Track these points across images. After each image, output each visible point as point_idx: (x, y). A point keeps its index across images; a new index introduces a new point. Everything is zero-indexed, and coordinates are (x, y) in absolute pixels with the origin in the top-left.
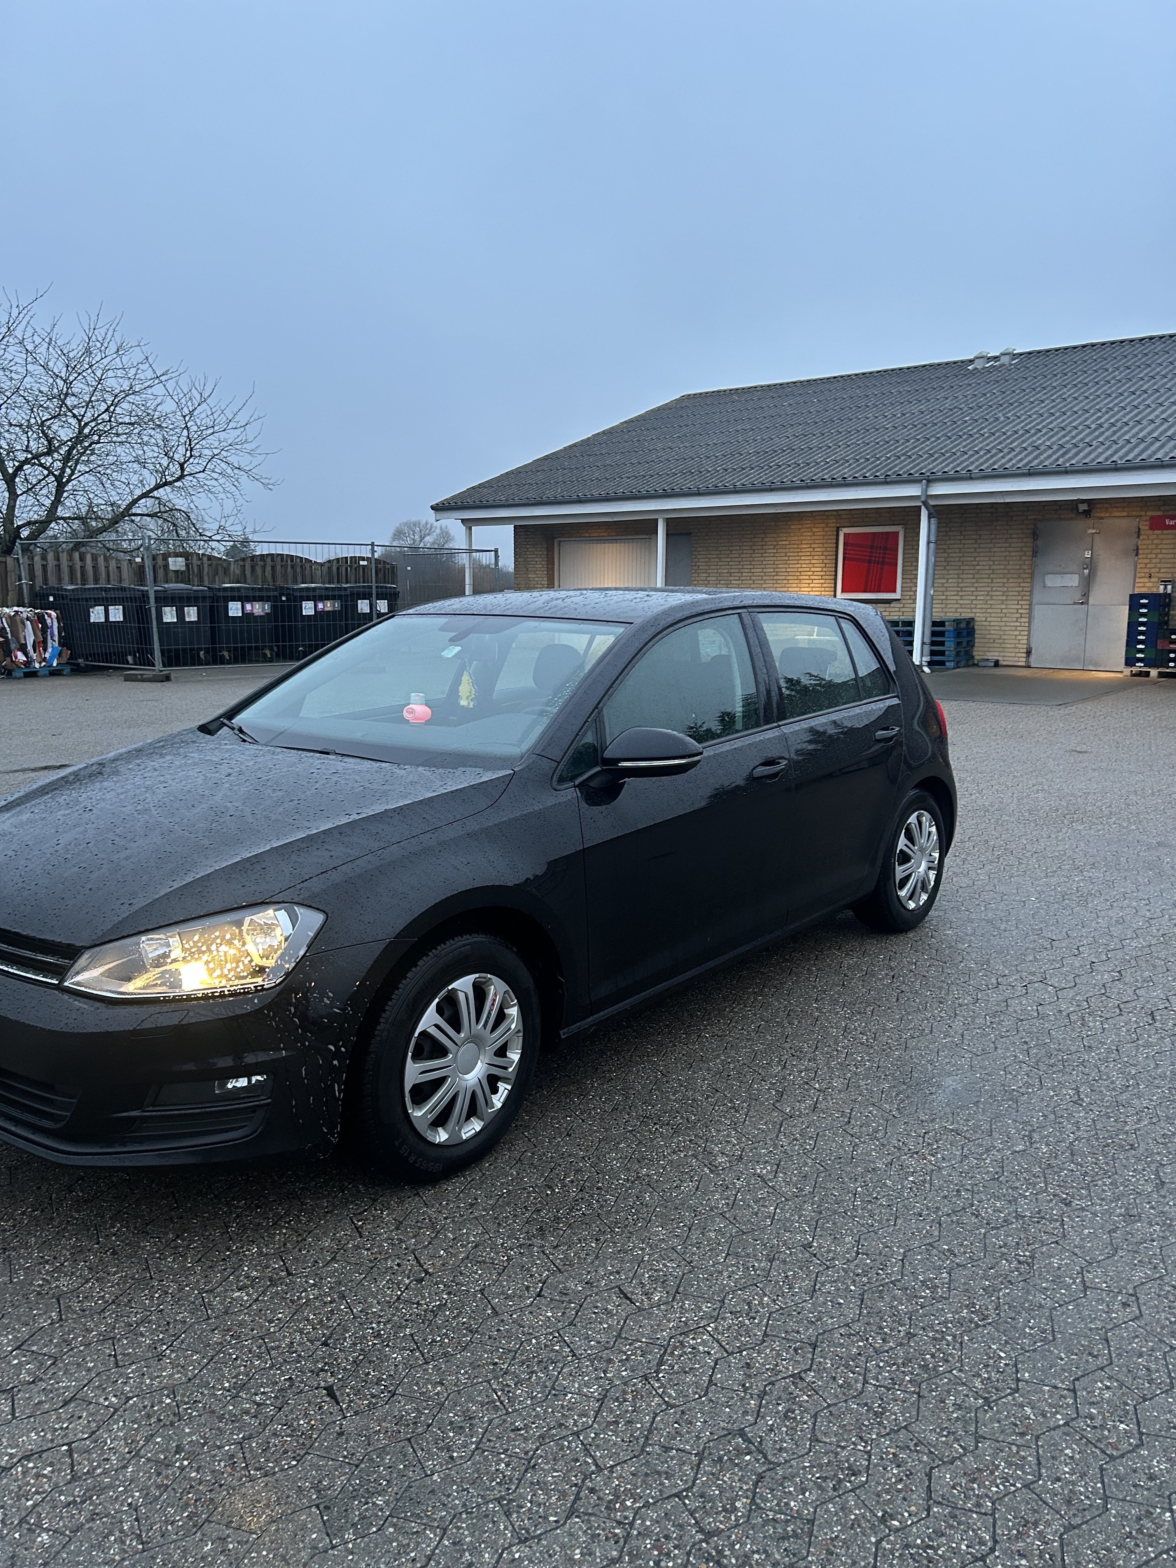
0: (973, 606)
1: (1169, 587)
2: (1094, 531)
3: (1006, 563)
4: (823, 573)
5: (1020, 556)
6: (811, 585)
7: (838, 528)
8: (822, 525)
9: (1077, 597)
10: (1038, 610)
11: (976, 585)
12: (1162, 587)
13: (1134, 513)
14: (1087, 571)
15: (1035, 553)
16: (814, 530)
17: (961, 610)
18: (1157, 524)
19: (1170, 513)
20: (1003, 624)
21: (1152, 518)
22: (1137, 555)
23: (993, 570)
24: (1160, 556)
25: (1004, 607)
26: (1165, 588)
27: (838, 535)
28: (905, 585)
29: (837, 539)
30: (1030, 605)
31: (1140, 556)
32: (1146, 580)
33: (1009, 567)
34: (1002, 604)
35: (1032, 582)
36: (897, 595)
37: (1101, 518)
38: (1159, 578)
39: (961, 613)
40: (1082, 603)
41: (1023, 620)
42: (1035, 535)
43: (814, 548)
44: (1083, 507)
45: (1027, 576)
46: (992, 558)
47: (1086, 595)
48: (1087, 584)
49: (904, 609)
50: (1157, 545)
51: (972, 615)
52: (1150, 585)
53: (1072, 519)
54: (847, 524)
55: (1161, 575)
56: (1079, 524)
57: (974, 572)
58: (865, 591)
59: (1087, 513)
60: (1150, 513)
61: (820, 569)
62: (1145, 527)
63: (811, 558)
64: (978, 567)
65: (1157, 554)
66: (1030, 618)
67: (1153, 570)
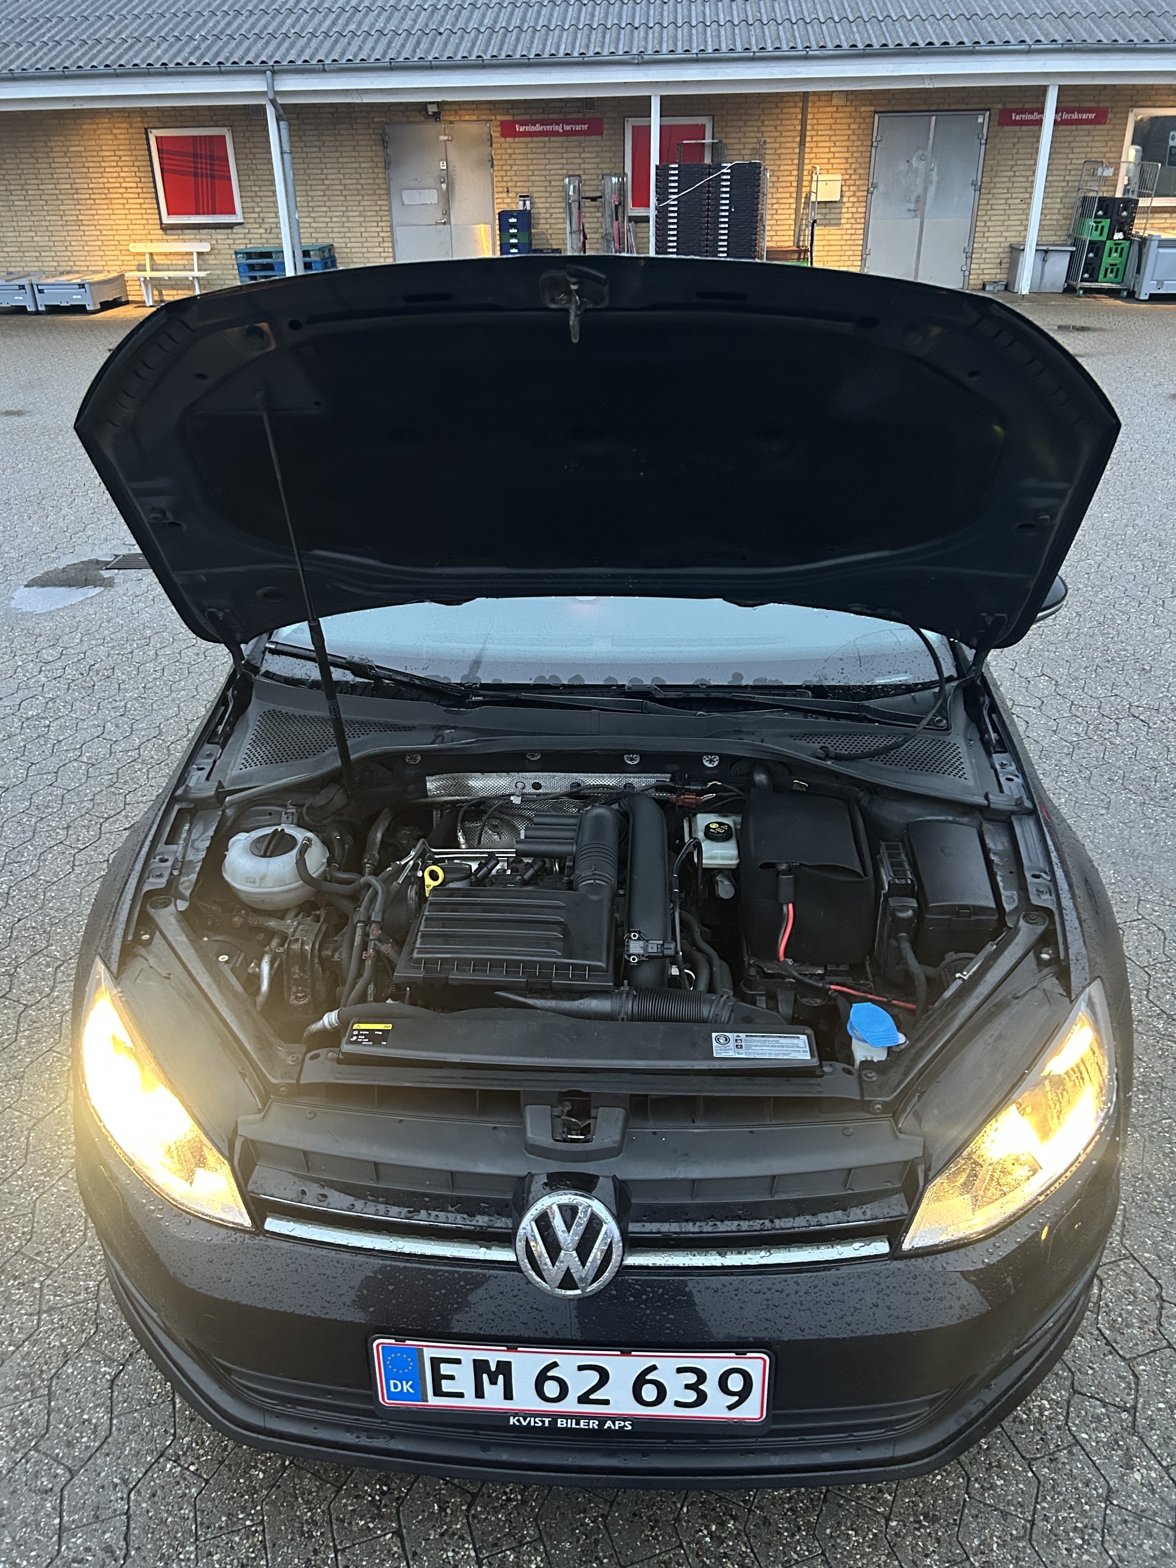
0: (329, 230)
1: (528, 203)
2: (446, 138)
3: (357, 176)
4: (140, 190)
5: (373, 168)
6: (127, 206)
7: (146, 129)
8: (124, 125)
9: (439, 217)
10: (399, 232)
11: (328, 204)
12: (521, 203)
13: (483, 117)
14: (444, 186)
15: (387, 164)
16: (115, 131)
17: (317, 235)
18: (508, 130)
19: (519, 118)
20: (365, 250)
21: (502, 123)
22: (492, 166)
23: (345, 185)
24: (515, 168)
25: (363, 229)
26: (524, 204)
27: (148, 139)
28: (245, 205)
29: (148, 144)
30: (391, 226)
31: (496, 168)
32: (505, 195)
33: (362, 182)
34: (361, 226)
35: (389, 199)
36: (238, 218)
37: (452, 122)
38: (517, 193)
39: (317, 239)
40: (444, 223)
41: (386, 244)
42: (384, 143)
43: (120, 157)
44: (432, 109)
45: (383, 192)
46: (342, 171)
47: (447, 213)
48: (447, 198)
49: (250, 236)
50: (510, 155)
51: (330, 241)
52: (509, 200)
53: (421, 122)
54: (157, 124)
55: (518, 190)
56: (430, 129)
57: (323, 187)
58: (197, 213)
59: (436, 116)
60: (499, 118)
61: (134, 185)
62: (496, 134)
63: (119, 169)
64: (327, 182)
65: (511, 165)
66: (393, 242)
67: (510, 184)
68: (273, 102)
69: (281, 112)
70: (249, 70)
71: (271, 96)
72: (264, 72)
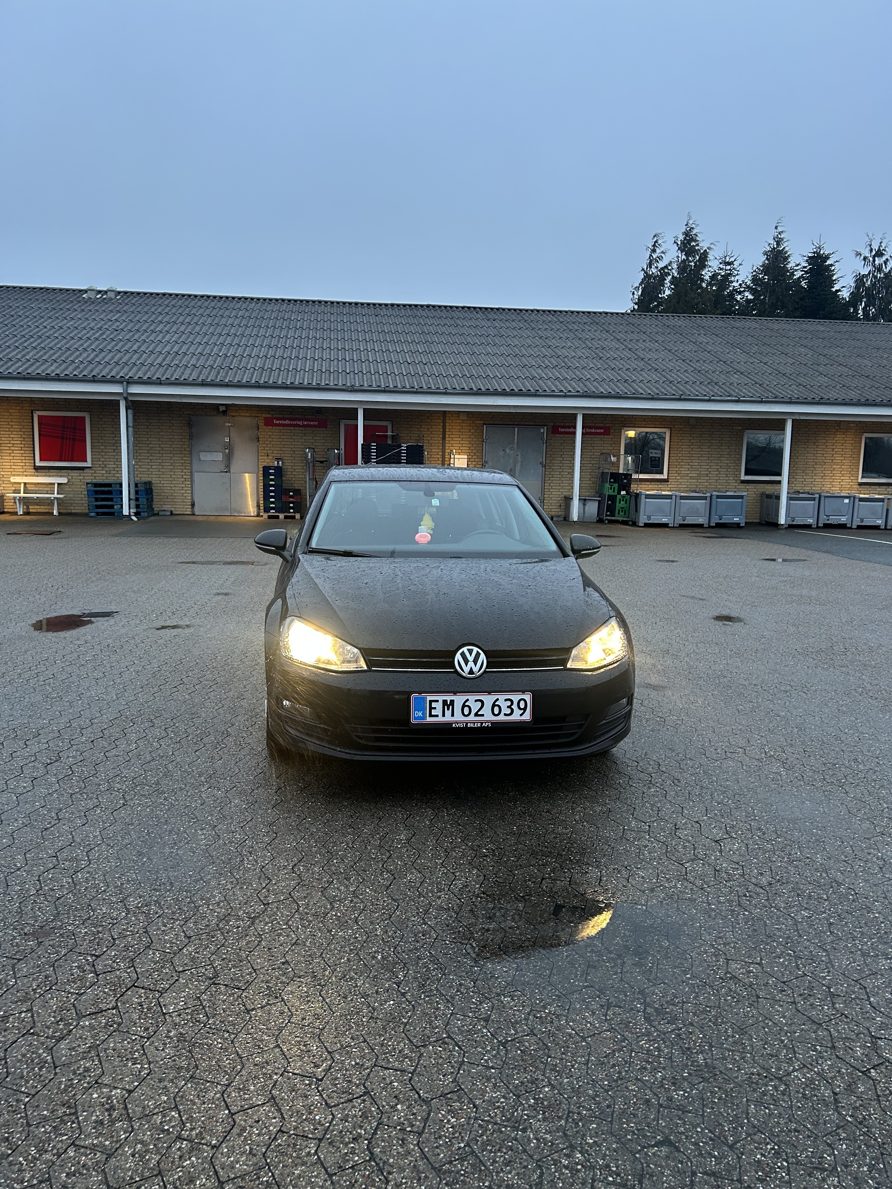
0: (150, 473)
1: (280, 462)
2: (229, 424)
3: (171, 443)
4: (23, 446)
5: (181, 439)
6: (12, 455)
7: (32, 411)
8: (18, 408)
9: (222, 467)
10: (197, 476)
11: (150, 458)
12: (276, 462)
13: (253, 415)
14: (227, 451)
15: (191, 437)
16: (11, 411)
17: (141, 476)
18: (268, 422)
19: (276, 416)
20: (173, 485)
21: (266, 419)
22: (258, 441)
23: (162, 448)
24: (272, 443)
25: (172, 473)
26: (278, 463)
27: (32, 416)
28: (94, 457)
29: (33, 420)
30: (191, 472)
31: (260, 442)
32: (266, 458)
33: (174, 446)
34: (171, 471)
35: (191, 457)
36: (88, 464)
37: (233, 416)
38: (273, 457)
39: (141, 478)
40: (226, 472)
41: (187, 483)
42: (190, 425)
43: (12, 425)
44: (222, 409)
45: (187, 452)
46: (161, 440)
47: (228, 466)
48: (228, 459)
49: (95, 475)
50: (270, 436)
51: (150, 479)
52: (268, 461)
53: (214, 415)
54: (40, 408)
55: (274, 455)
56: (219, 420)
57: (148, 448)
58: (61, 460)
59: (224, 413)
60: (263, 415)
61: (19, 442)
62: (261, 424)
63: (10, 433)
64: (151, 446)
65: (270, 442)
66: (192, 481)
67: (269, 452)
68: (126, 399)
69: (130, 404)
70: (113, 381)
71: (125, 395)
72: (122, 382)
